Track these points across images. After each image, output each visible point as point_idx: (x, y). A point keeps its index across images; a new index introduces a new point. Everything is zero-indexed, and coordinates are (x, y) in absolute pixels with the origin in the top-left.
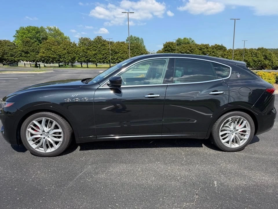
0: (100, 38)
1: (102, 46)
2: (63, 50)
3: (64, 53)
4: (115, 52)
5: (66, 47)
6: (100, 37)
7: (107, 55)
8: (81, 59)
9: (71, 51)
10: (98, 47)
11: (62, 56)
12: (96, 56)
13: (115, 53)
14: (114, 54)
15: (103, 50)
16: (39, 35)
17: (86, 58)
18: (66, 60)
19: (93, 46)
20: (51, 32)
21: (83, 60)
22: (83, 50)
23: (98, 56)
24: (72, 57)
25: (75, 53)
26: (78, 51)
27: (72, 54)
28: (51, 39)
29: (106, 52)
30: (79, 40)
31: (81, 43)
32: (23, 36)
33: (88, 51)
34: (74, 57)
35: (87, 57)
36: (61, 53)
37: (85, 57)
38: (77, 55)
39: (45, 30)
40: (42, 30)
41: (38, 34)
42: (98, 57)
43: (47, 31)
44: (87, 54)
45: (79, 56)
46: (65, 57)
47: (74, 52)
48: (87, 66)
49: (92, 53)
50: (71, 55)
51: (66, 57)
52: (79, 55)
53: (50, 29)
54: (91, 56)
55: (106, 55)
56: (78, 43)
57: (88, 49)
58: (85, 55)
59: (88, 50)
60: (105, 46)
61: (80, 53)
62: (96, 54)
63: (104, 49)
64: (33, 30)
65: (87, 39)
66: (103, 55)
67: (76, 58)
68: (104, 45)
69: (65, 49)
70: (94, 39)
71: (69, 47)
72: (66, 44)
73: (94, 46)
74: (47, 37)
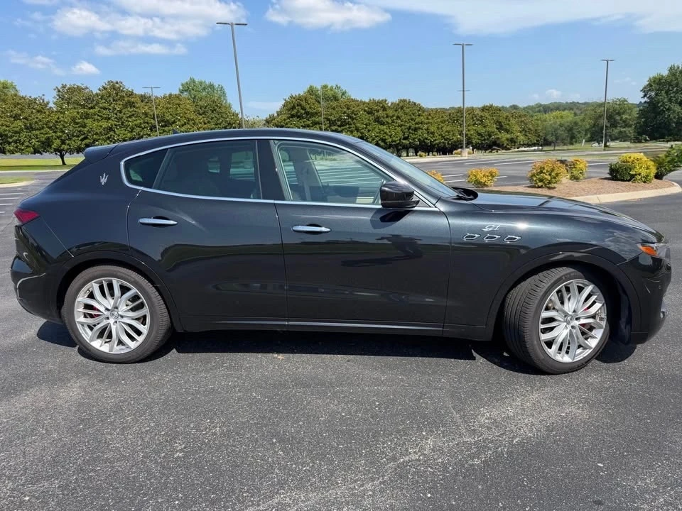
0: (117, 85)
1: (125, 106)
3: (17, 129)
4: (163, 121)
6: (117, 83)
9: (36, 122)
10: (114, 109)
12: (112, 133)
13: (163, 123)
14: (162, 126)
15: (130, 117)
17: (82, 140)
19: (101, 108)
23: (117, 133)
24: (43, 139)
25: (50, 128)
27: (42, 131)
29: (139, 122)
30: (56, 93)
33: (88, 121)
34: (48, 138)
35: (86, 138)
38: (55, 132)
42: (119, 135)
46: (20, 140)
49: (101, 126)
50: (37, 132)
51: (22, 139)
52: (63, 132)
55: (139, 129)
57: (87, 116)
58: (80, 132)
59: (86, 119)
60: (134, 107)
62: (111, 129)
63: (133, 115)
65: (79, 89)
66: (131, 132)
67: (53, 143)
68: (132, 105)
70: (99, 90)
73: (104, 108)
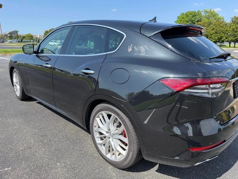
2: (212, 30)
5: (215, 27)
8: (228, 39)
11: (209, 36)
16: (195, 19)
20: (206, 14)
21: (230, 39)
22: (234, 29)
26: (227, 30)
28: (205, 20)
31: (233, 22)
32: (181, 20)
36: (209, 33)
37: (233, 36)
39: (201, 13)
40: (199, 13)
41: (194, 18)
43: (203, 14)
44: (237, 33)
45: (226, 36)
47: (222, 31)
48: (235, 45)
53: (206, 12)
56: (230, 22)
61: (229, 32)
64: (190, 15)
69: (213, 29)
72: (216, 24)
74: (201, 19)
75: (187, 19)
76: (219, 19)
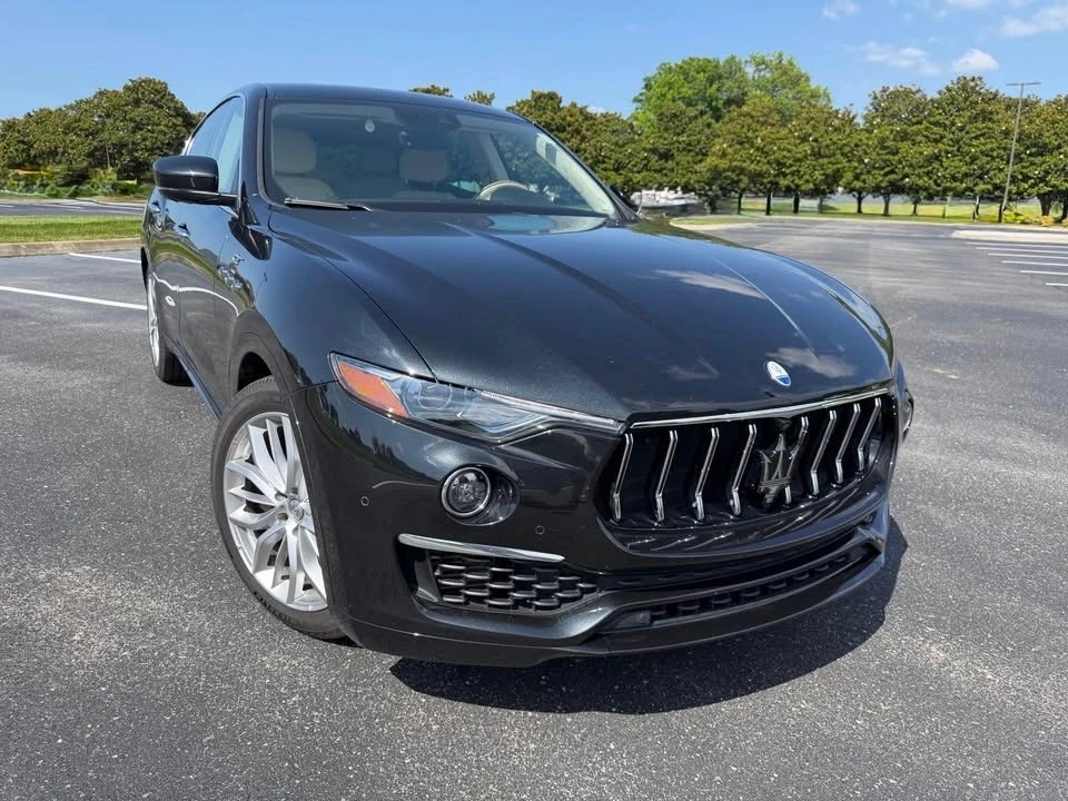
0: (972, 84)
1: (974, 119)
2: (798, 141)
3: (799, 156)
4: (1035, 145)
5: (810, 131)
6: (973, 80)
7: (993, 158)
8: (864, 182)
9: (827, 146)
10: (953, 124)
11: (791, 166)
12: (936, 165)
13: (1034, 150)
14: (1031, 155)
15: (977, 138)
16: (718, 90)
17: (886, 175)
18: (800, 183)
19: (931, 123)
20: (762, 73)
21: (871, 181)
22: (883, 140)
23: (945, 165)
24: (829, 171)
25: (843, 154)
26: (857, 145)
27: (832, 159)
28: (757, 101)
29: (989, 146)
30: (870, 100)
31: (877, 110)
32: (664, 96)
33: (904, 146)
34: (838, 170)
35: (892, 172)
36: (788, 155)
37: (882, 169)
38: (849, 161)
39: (740, 69)
40: (733, 67)
41: (715, 86)
42: (947, 169)
43: (750, 70)
44: (897, 158)
45: (856, 168)
46: (798, 171)
47: (841, 149)
49: (921, 153)
50: (825, 161)
51: (801, 169)
52: (861, 161)
53: (761, 63)
54: (911, 166)
55: (985, 159)
56: (865, 112)
57: (904, 136)
58: (885, 161)
59: (902, 141)
60: (990, 120)
61: (866, 153)
62: (937, 157)
63: (982, 135)
64: (698, 73)
65: (907, 93)
66: (972, 163)
67: (842, 177)
68: (986, 116)
69: (804, 139)
70: (940, 93)
71: (822, 128)
72: (813, 118)
73: (937, 124)
74: (744, 94)
75: (687, 91)
76: (812, 97)
